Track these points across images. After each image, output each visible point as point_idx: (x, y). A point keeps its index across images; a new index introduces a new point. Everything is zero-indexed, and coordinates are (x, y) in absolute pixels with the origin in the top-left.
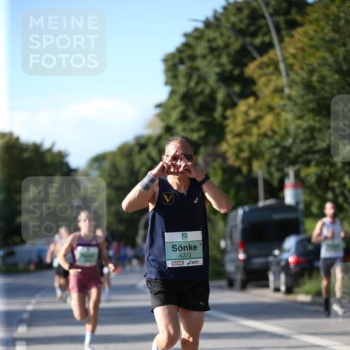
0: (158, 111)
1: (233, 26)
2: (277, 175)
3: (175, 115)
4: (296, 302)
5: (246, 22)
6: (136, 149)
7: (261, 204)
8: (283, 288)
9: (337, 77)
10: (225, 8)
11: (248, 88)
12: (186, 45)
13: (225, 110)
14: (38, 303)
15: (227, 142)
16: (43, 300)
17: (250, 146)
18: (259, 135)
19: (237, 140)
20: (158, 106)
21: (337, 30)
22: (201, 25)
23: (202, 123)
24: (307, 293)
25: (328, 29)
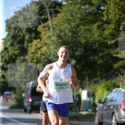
3: (9, 43)
11: (38, 35)
13: (28, 43)
15: (28, 56)
17: (37, 58)
19: (32, 55)
20: (3, 39)
21: (72, 16)
23: (19, 47)
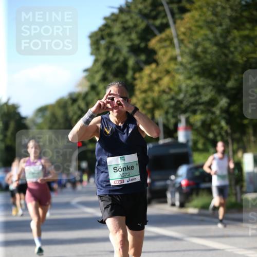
1: (140, 11)
2: (172, 121)
3: (98, 77)
5: (149, 8)
6: (70, 102)
7: (161, 142)
8: (177, 203)
9: (215, 48)
11: (151, 57)
12: (106, 26)
15: (137, 97)
17: (153, 99)
20: (86, 70)
21: (215, 14)
24: (195, 207)
25: (209, 13)
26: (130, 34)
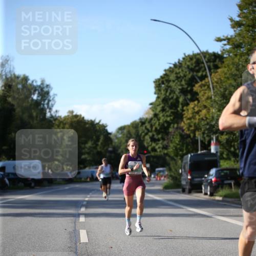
0: (151, 106)
1: (188, 67)
2: (207, 139)
3: (159, 108)
4: (215, 200)
5: (194, 65)
6: (140, 124)
7: (199, 152)
8: (209, 193)
10: (184, 59)
11: (194, 97)
12: (165, 75)
13: (183, 107)
14: (90, 197)
15: (184, 122)
16: (92, 196)
17: (195, 124)
18: (199, 119)
19: (188, 121)
20: (151, 104)
21: (238, 70)
22: (172, 66)
23: (172, 112)
24: (220, 196)
25: (233, 69)
26: (181, 81)
